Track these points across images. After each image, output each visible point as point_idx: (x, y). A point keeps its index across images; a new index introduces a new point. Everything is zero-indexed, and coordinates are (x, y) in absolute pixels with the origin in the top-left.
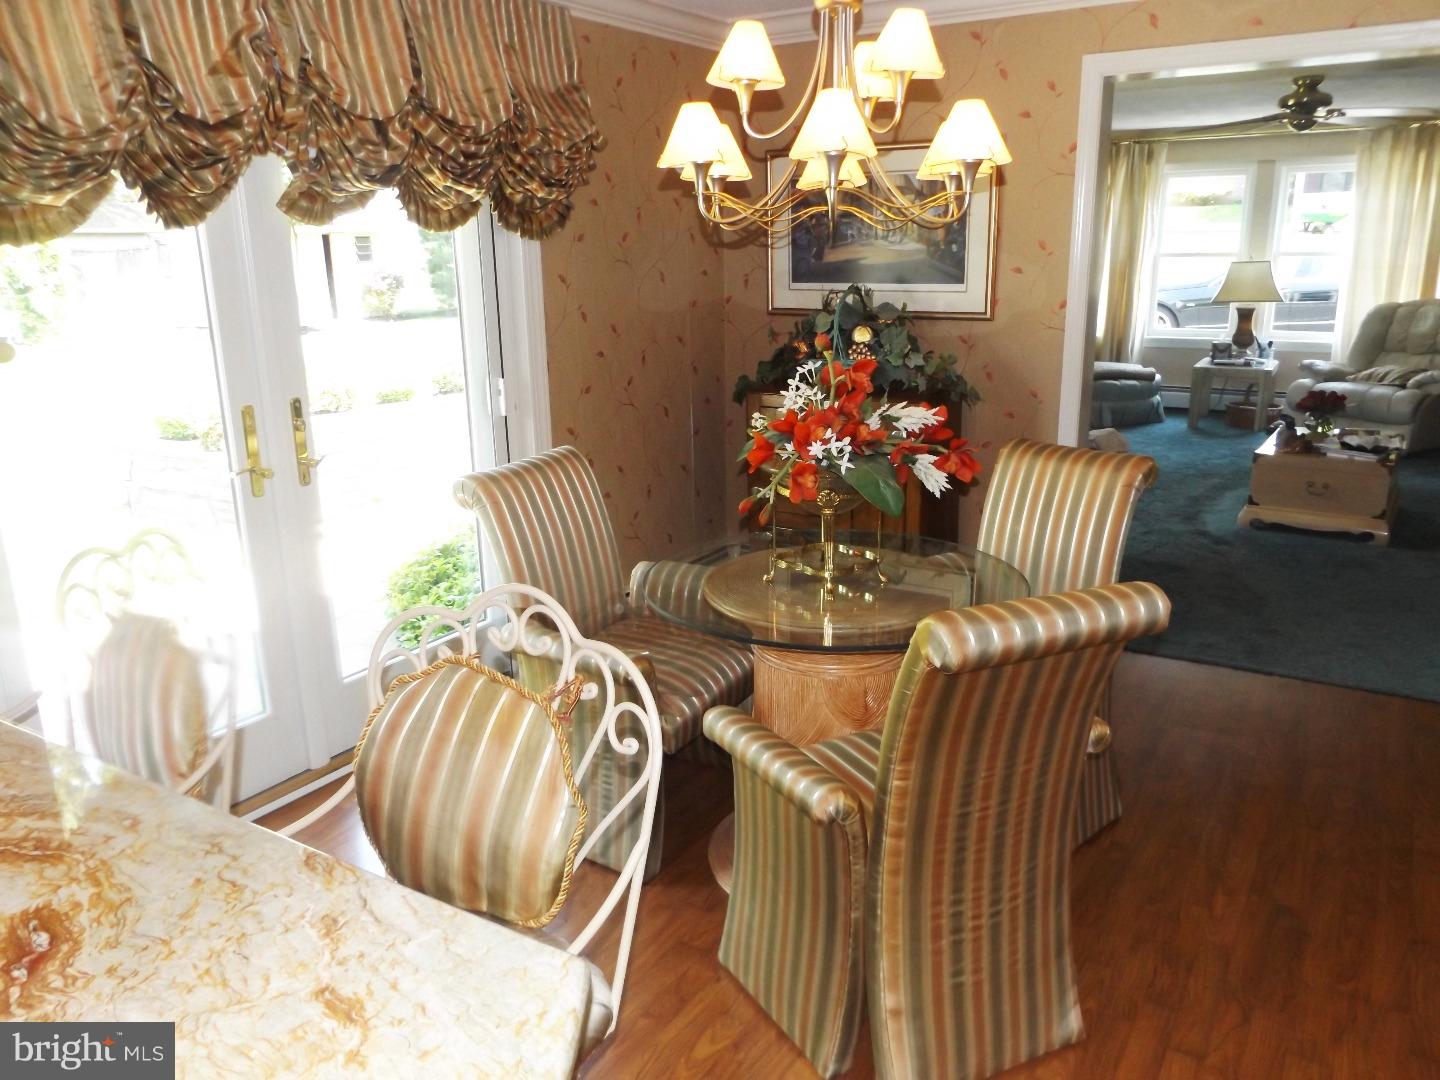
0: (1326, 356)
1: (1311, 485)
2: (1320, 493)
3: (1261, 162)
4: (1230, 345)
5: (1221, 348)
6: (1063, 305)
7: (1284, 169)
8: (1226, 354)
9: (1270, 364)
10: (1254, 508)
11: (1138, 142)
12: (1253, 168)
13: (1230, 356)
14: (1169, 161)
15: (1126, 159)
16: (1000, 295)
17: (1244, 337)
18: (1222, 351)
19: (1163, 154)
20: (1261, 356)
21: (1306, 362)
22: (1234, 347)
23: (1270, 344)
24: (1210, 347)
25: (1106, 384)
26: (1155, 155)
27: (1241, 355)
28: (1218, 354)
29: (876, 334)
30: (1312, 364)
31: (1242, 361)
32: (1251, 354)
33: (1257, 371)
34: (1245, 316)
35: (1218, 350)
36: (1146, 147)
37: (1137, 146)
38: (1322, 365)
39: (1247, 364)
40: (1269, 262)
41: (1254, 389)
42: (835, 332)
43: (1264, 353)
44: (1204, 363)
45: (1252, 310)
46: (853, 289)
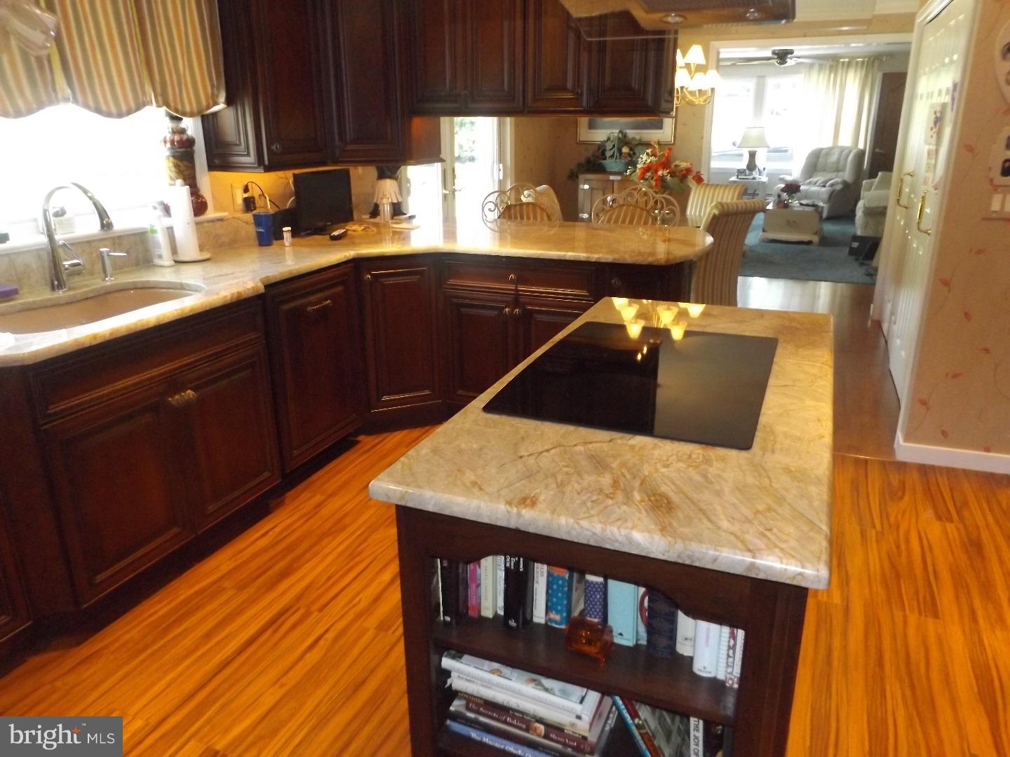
0: (790, 175)
1: (788, 222)
2: (792, 224)
3: (759, 77)
4: (745, 170)
6: (702, 138)
8: (744, 174)
9: (764, 179)
10: (765, 234)
13: (746, 175)
16: (677, 135)
17: (752, 166)
20: (760, 175)
21: (781, 176)
22: (747, 171)
23: (764, 169)
24: (736, 171)
27: (750, 175)
28: (740, 174)
29: (631, 149)
31: (751, 177)
32: (755, 174)
33: (759, 182)
34: (752, 155)
35: (740, 172)
38: (789, 178)
39: (754, 178)
40: (763, 127)
41: (756, 193)
42: (615, 149)
43: (761, 173)
44: (734, 178)
45: (756, 152)
46: (621, 132)
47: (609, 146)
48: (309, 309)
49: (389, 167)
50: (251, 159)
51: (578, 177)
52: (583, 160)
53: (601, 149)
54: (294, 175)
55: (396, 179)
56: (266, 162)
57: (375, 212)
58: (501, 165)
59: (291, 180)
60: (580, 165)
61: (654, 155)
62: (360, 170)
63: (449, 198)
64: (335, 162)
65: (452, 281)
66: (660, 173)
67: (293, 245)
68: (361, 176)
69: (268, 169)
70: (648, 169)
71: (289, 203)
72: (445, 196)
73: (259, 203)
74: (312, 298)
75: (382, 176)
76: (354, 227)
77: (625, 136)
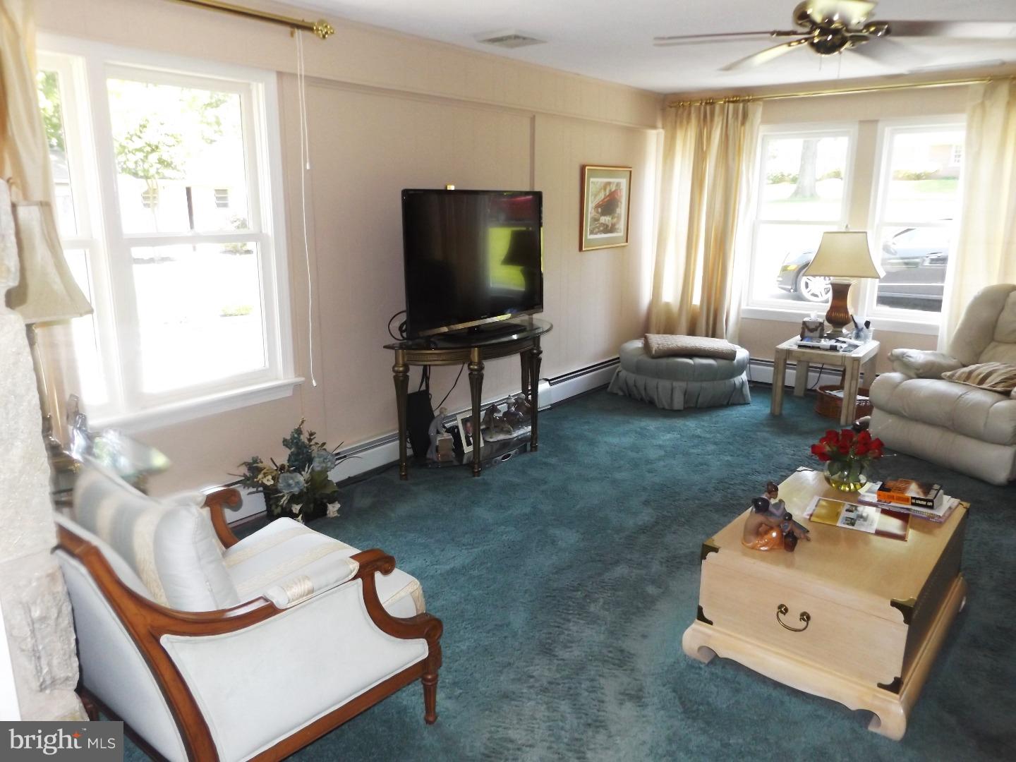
1: (783, 609)
3: (862, 122)
4: (821, 324)
5: (812, 326)
7: (887, 130)
8: (817, 334)
9: (865, 347)
10: (705, 627)
11: (733, 102)
12: (854, 129)
13: (821, 338)
14: (764, 121)
15: (721, 118)
17: (838, 316)
18: (812, 330)
19: (757, 112)
20: (858, 337)
21: (898, 351)
22: (826, 326)
23: (867, 324)
25: (678, 363)
26: (750, 115)
27: (834, 336)
28: (807, 333)
30: (903, 355)
31: (830, 344)
32: (846, 335)
33: (843, 358)
34: (840, 292)
35: (809, 329)
36: (741, 105)
37: (731, 106)
38: (918, 356)
39: (834, 348)
40: (866, 233)
43: (862, 334)
44: (792, 343)
45: (848, 286)
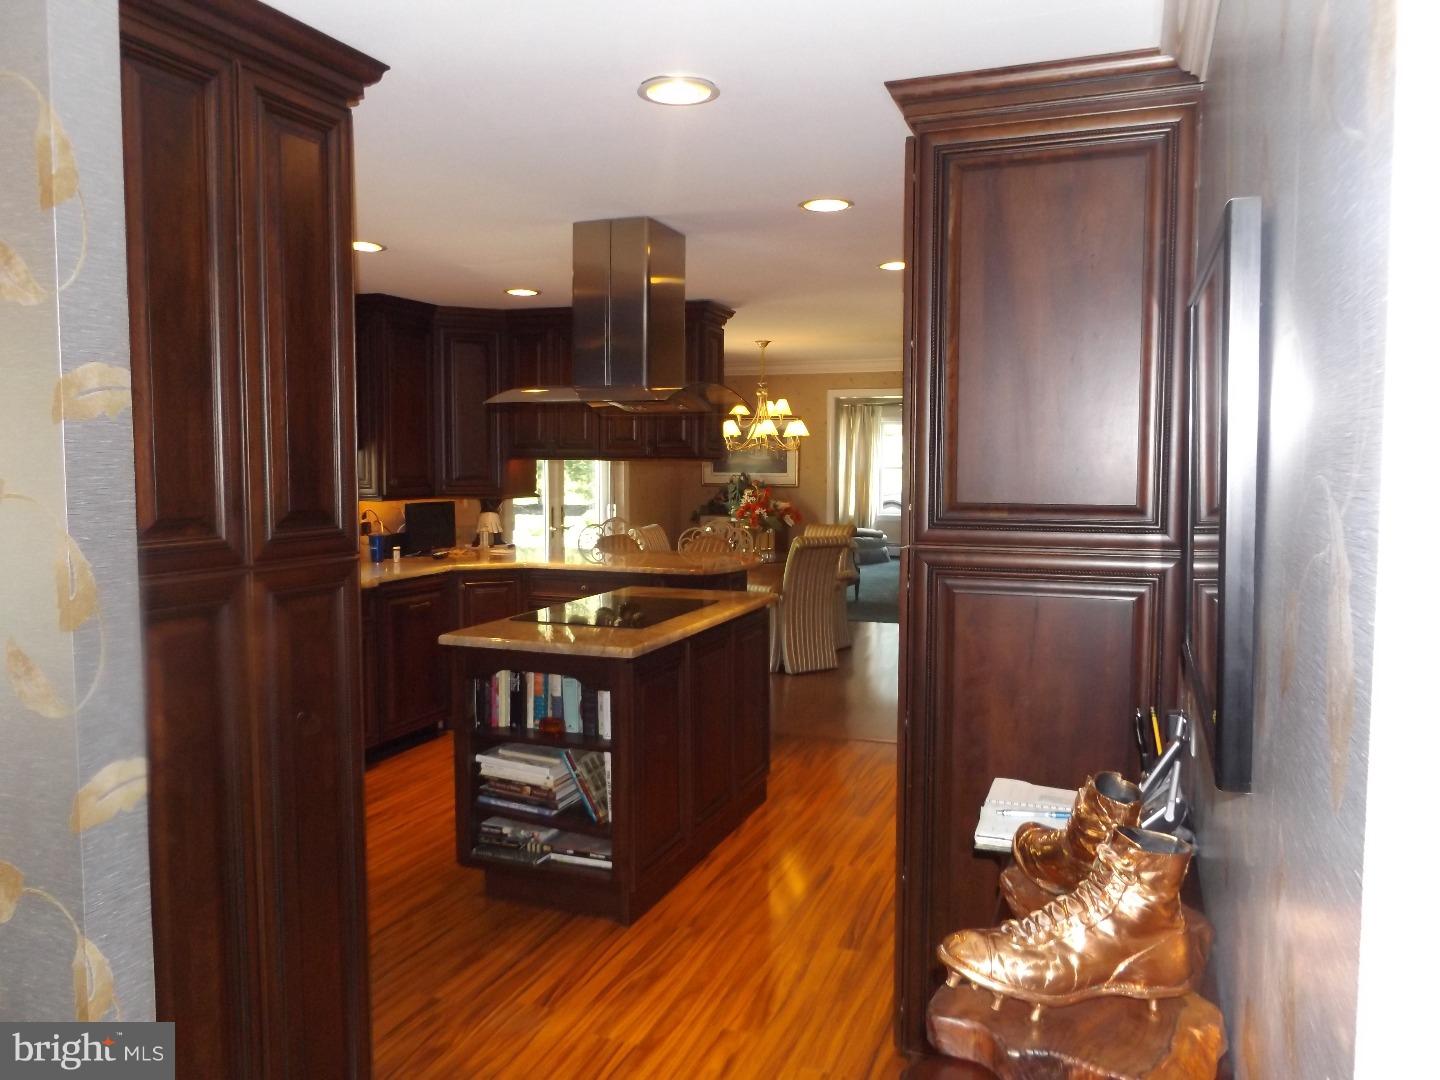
6: (826, 481)
14: (883, 415)
15: (860, 414)
16: (801, 478)
26: (875, 413)
36: (870, 408)
37: (865, 407)
46: (743, 474)
47: (731, 488)
48: (412, 607)
49: (493, 500)
50: (373, 491)
51: (699, 519)
52: (705, 503)
53: (723, 490)
54: (407, 506)
55: (497, 512)
56: (385, 493)
57: (476, 542)
58: (615, 506)
59: (403, 511)
60: (703, 507)
61: (754, 495)
62: (465, 502)
63: (557, 534)
64: (442, 495)
65: (536, 593)
66: (757, 512)
67: (401, 561)
68: (465, 508)
69: (386, 498)
70: (748, 507)
71: (400, 529)
72: (552, 534)
73: (374, 528)
74: (414, 599)
75: (485, 509)
76: (455, 551)
77: (747, 478)
